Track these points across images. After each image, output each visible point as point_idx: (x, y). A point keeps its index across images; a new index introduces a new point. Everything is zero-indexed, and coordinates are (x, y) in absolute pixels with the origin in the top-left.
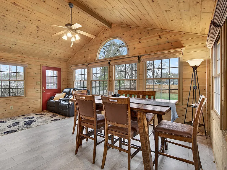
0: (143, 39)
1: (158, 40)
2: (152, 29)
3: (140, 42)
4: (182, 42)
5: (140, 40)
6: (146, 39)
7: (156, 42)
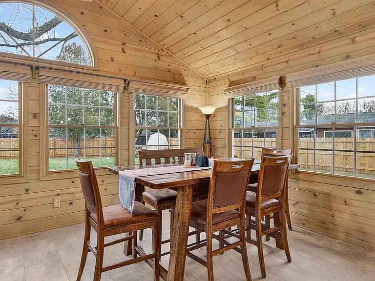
0: (129, 48)
1: (155, 60)
2: (147, 36)
3: (123, 51)
4: (186, 78)
5: (124, 47)
6: (136, 50)
7: (153, 63)
